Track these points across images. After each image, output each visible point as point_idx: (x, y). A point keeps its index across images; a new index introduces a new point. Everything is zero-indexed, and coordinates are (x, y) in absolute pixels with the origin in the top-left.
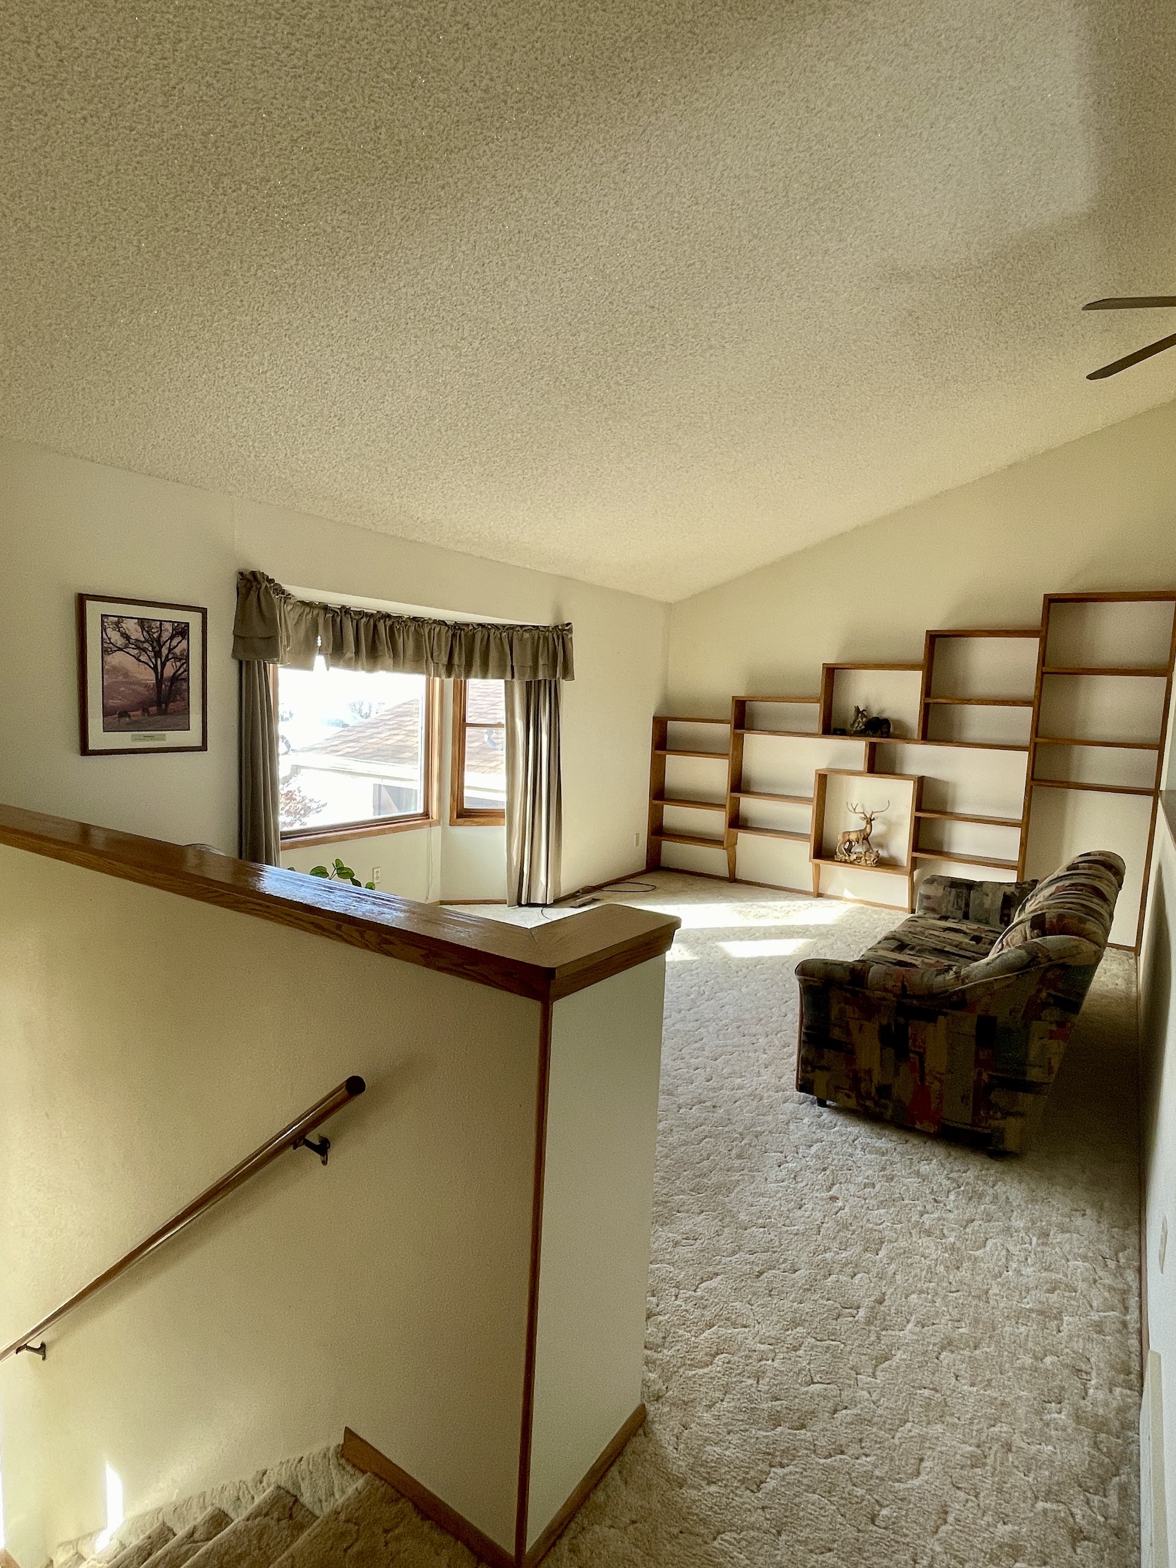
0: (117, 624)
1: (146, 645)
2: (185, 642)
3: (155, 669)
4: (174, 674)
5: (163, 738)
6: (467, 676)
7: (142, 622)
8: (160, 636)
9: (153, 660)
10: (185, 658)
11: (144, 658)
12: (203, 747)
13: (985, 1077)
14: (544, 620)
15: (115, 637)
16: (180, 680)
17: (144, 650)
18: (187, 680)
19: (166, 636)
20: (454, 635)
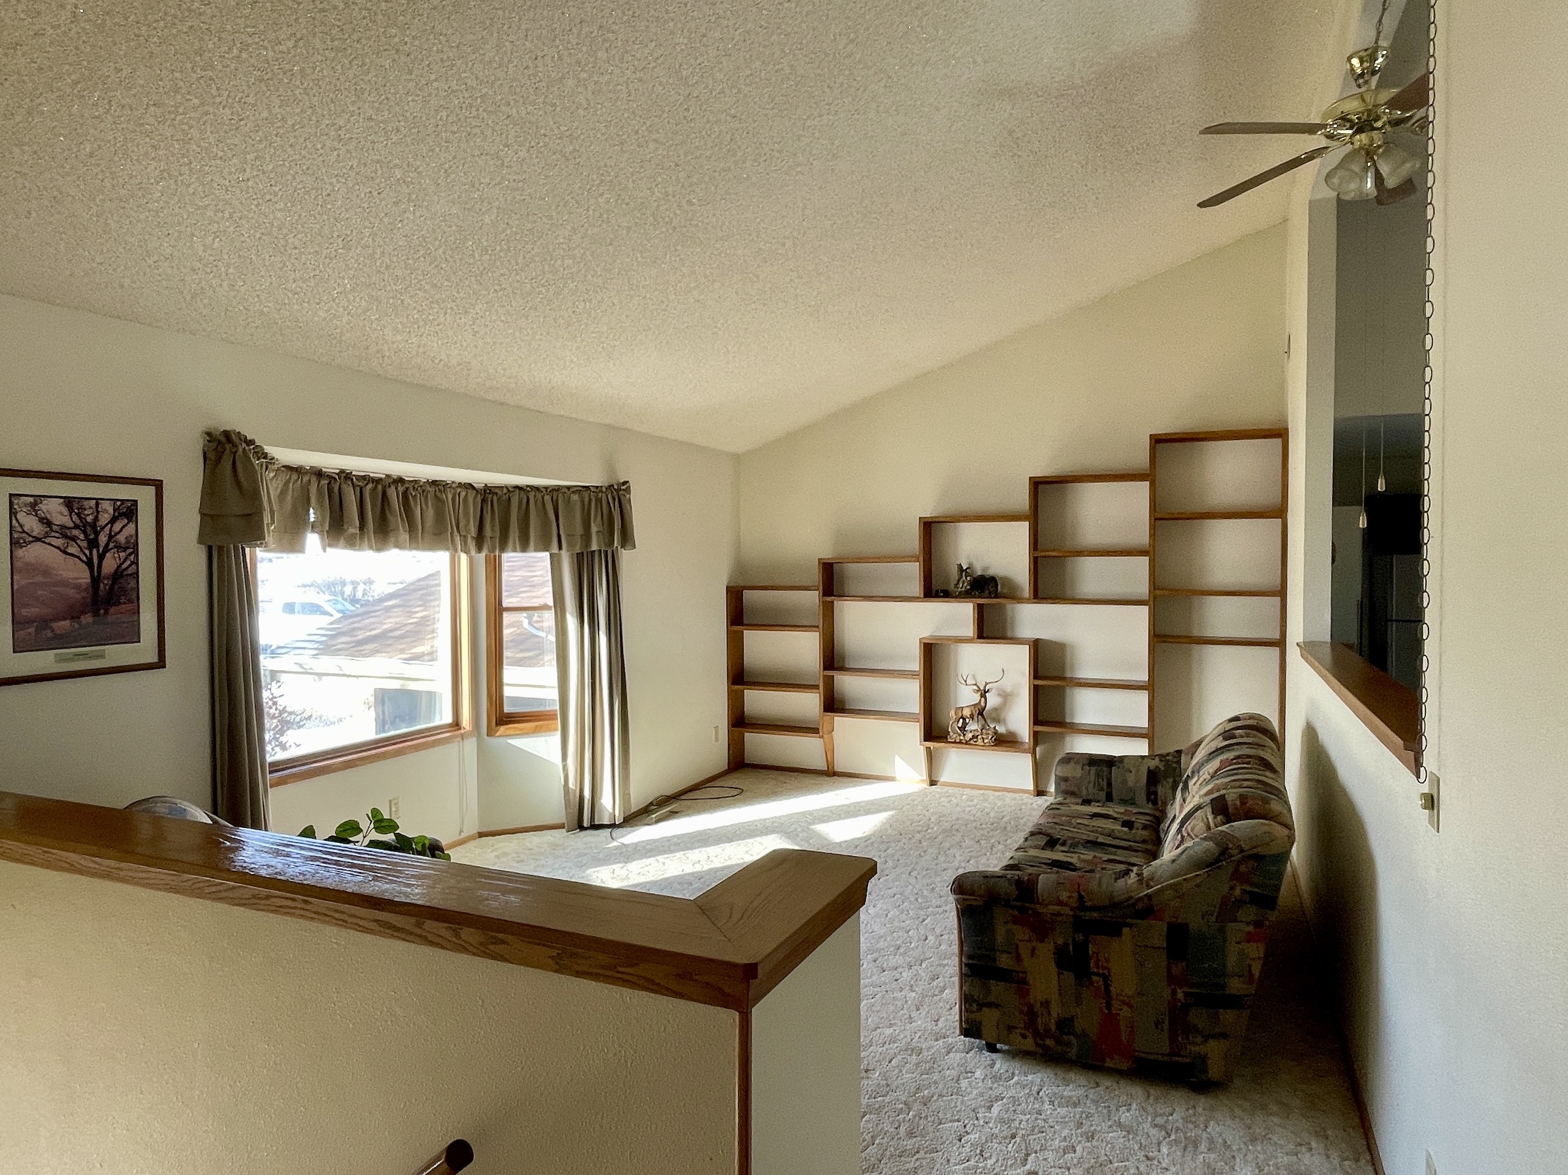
0: (33, 505)
1: (76, 532)
2: (132, 526)
3: (89, 563)
4: (119, 566)
5: (102, 656)
6: (503, 549)
7: (69, 502)
8: (96, 519)
9: (87, 552)
10: (132, 547)
11: (73, 549)
12: (161, 664)
13: (1180, 995)
14: (594, 478)
15: (31, 523)
16: (126, 576)
17: (74, 539)
18: (136, 575)
19: (104, 519)
20: (484, 500)
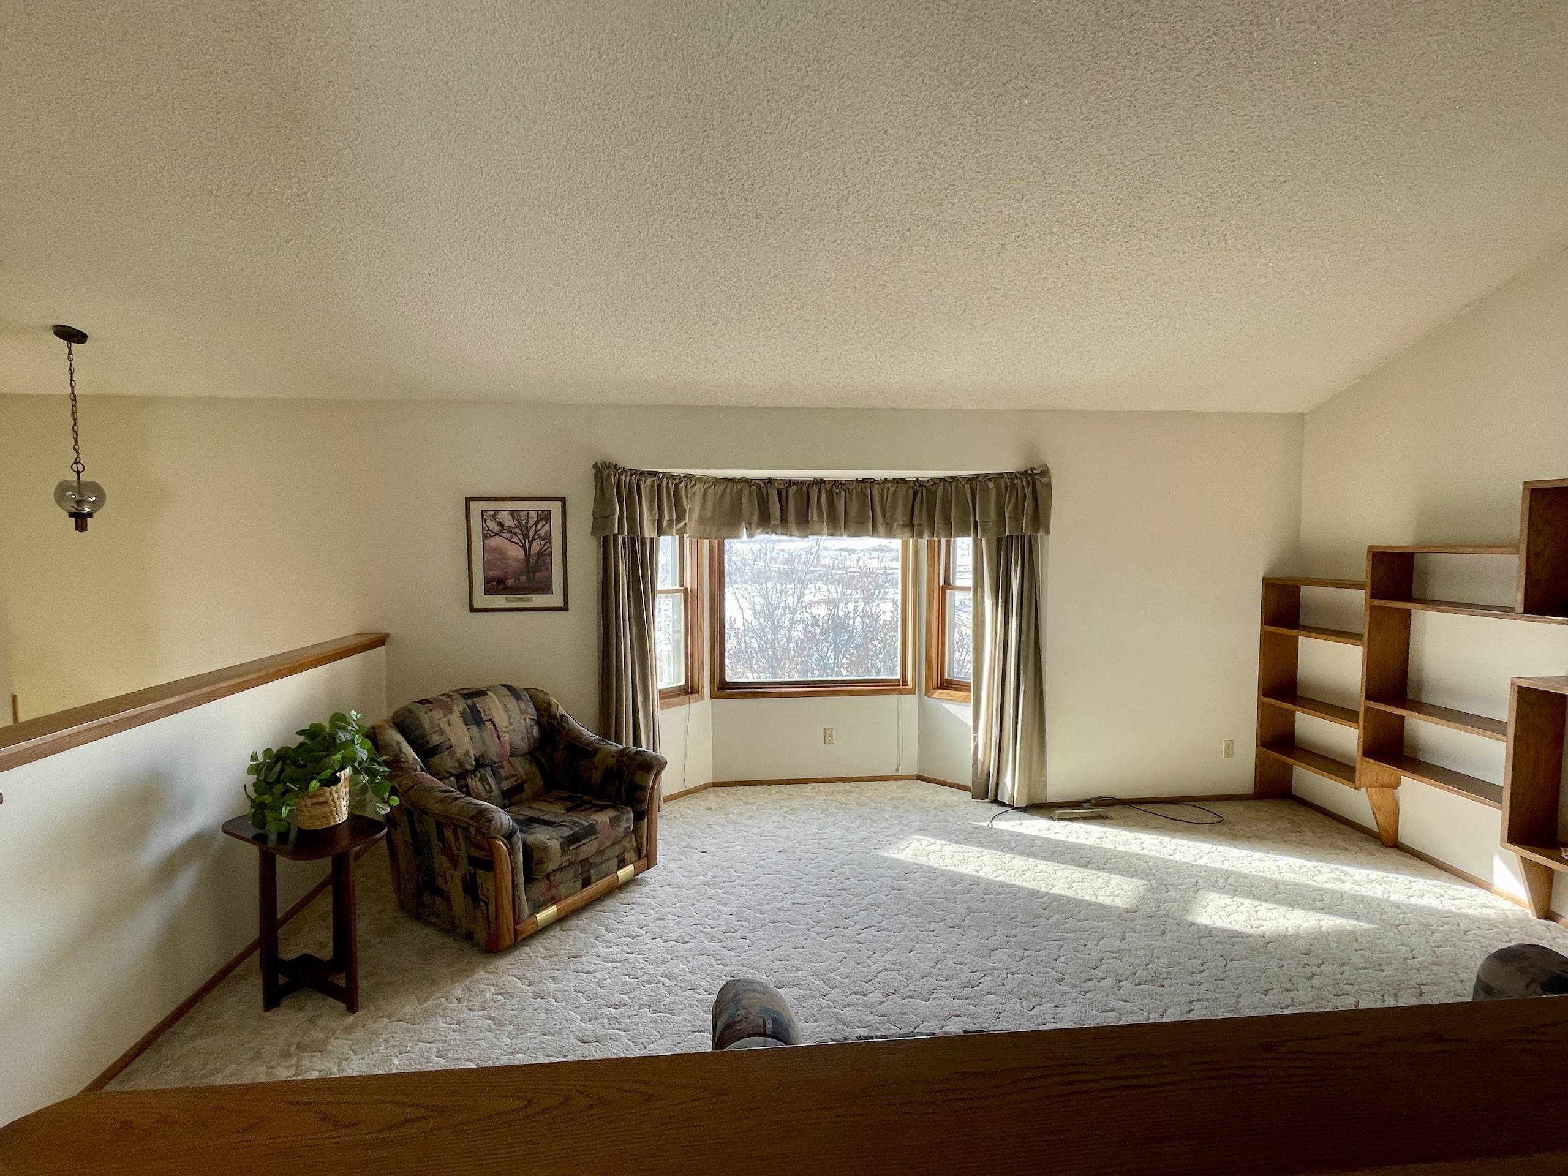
0: (494, 516)
1: (516, 530)
2: (548, 525)
3: (524, 547)
4: (540, 550)
5: (530, 600)
7: (513, 513)
8: (527, 522)
9: (523, 541)
10: (548, 538)
11: (515, 539)
12: (565, 608)
15: (493, 526)
16: (544, 555)
17: (515, 534)
18: (550, 554)
19: (532, 521)
